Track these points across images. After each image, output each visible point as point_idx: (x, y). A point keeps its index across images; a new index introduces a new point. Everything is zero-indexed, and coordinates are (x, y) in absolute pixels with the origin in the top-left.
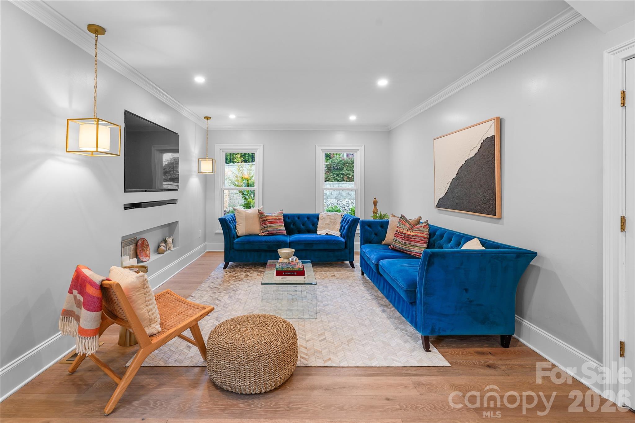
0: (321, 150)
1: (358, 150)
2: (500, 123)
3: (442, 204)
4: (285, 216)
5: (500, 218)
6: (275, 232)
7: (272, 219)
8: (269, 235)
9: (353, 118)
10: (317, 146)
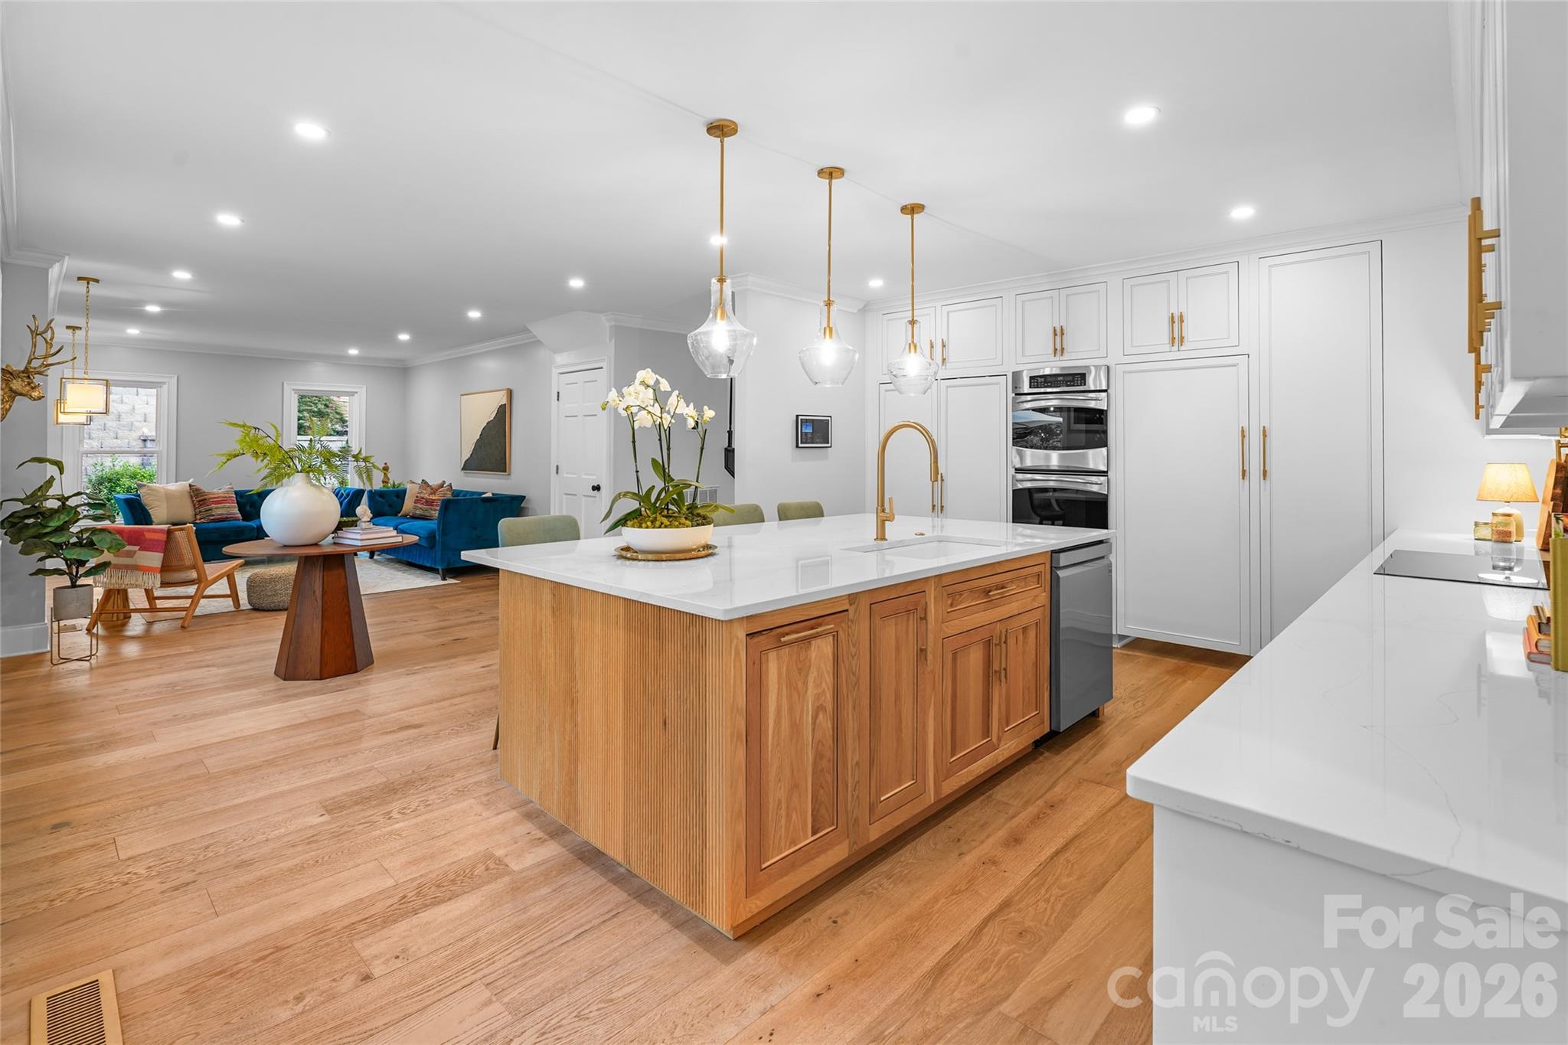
0: (293, 390)
1: (357, 393)
2: (510, 393)
3: (469, 466)
4: (236, 493)
5: (509, 474)
6: (225, 516)
7: (218, 498)
8: (214, 521)
9: (353, 352)
10: (285, 384)
